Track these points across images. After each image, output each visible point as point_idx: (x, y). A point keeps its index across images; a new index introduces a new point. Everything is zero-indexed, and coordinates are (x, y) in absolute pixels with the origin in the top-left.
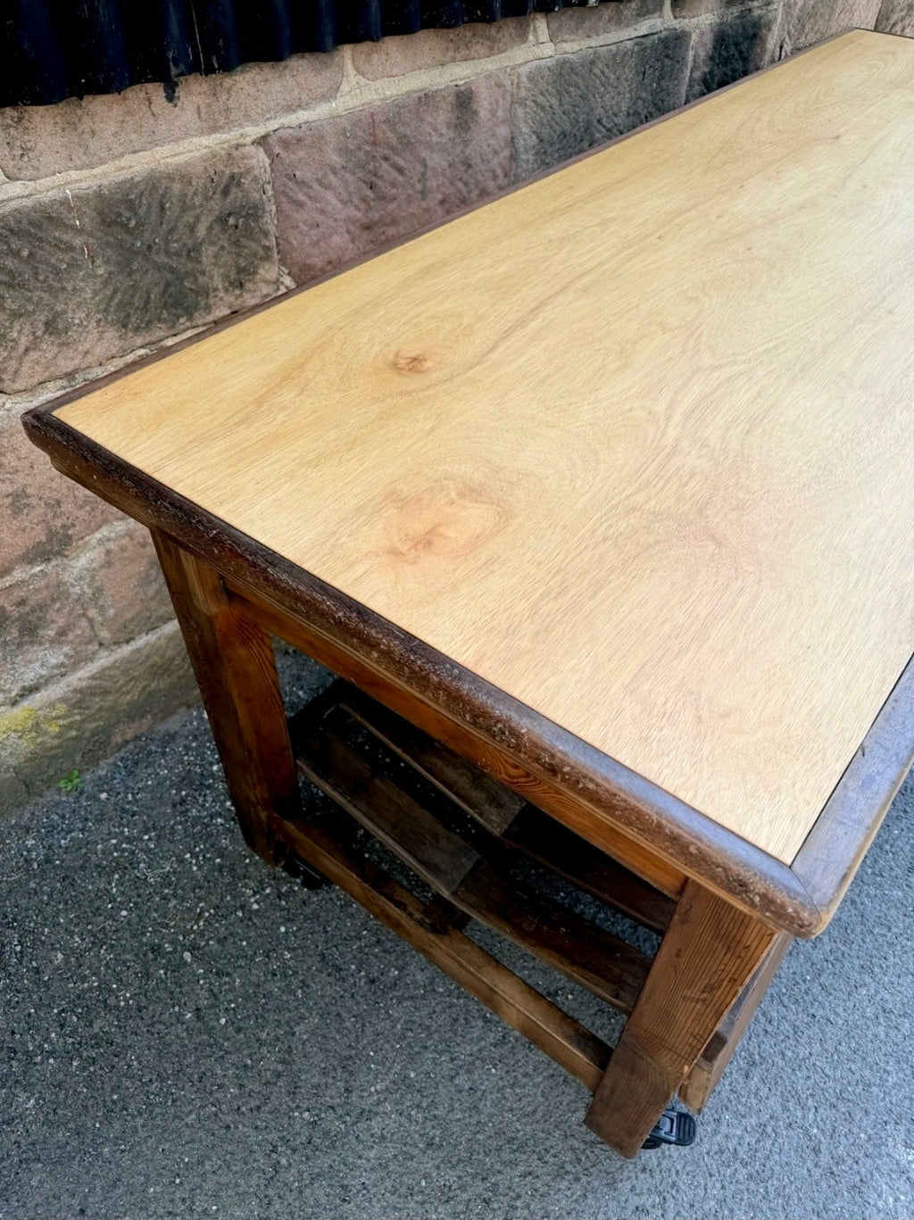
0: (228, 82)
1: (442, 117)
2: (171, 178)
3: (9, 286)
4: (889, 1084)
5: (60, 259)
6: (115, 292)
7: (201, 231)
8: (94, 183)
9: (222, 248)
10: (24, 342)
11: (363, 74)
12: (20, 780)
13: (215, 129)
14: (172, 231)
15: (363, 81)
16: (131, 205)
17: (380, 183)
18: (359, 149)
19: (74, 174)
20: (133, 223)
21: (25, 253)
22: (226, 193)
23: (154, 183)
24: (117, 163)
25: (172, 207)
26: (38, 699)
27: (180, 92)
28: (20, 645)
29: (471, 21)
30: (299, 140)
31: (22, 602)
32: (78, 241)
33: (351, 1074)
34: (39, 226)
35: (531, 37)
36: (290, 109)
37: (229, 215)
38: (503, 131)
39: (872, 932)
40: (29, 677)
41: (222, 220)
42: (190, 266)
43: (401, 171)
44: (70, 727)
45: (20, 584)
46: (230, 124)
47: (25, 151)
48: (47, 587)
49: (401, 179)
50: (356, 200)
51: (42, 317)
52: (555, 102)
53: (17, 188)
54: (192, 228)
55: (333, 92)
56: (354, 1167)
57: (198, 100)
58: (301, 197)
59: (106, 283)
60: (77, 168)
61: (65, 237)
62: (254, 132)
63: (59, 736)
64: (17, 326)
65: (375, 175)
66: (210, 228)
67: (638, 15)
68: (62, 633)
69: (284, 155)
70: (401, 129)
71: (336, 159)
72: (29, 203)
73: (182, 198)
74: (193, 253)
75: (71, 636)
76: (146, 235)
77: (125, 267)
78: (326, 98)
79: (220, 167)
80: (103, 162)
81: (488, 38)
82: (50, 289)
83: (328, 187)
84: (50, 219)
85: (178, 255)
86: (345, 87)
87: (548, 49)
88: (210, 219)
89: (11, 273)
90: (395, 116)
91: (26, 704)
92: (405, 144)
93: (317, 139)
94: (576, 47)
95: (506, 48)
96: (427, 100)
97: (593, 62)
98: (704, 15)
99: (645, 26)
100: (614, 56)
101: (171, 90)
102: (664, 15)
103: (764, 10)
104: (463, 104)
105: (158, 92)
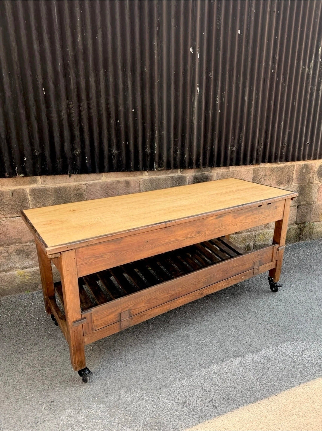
0: (80, 176)
1: (123, 185)
2: (68, 187)
3: (38, 198)
4: (131, 381)
5: (47, 196)
6: (55, 202)
7: (72, 196)
8: (55, 186)
9: (75, 199)
10: (38, 206)
11: (106, 177)
12: (18, 287)
13: (77, 182)
14: (66, 195)
15: (106, 178)
16: (60, 190)
17: (108, 193)
18: (104, 188)
19: (52, 185)
20: (60, 192)
21: (41, 194)
22: (77, 191)
23: (64, 187)
24: (59, 184)
25: (67, 192)
26: (25, 270)
28: (25, 258)
29: (128, 171)
30: (92, 185)
31: (28, 249)
32: (50, 194)
33: (35, 346)
34: (45, 191)
35: (144, 174)
36: (91, 180)
37: (77, 194)
38: (138, 189)
39: (153, 357)
40: (26, 264)
41: (76, 195)
42: (69, 200)
43: (113, 192)
44: (30, 279)
45: (28, 246)
46: (80, 182)
47: (45, 181)
48: (33, 248)
49: (113, 193)
50: (103, 195)
51: (42, 203)
52: (150, 185)
53: (43, 185)
54: (70, 195)
55: (100, 179)
56: (24, 358)
57: (75, 178)
58: (91, 193)
59: (54, 200)
60: (53, 184)
61: (48, 193)
62: (84, 183)
63: (28, 280)
64: (38, 204)
65: (107, 192)
66: (73, 195)
67: (171, 173)
68: (33, 258)
69: (89, 187)
70: (114, 186)
71: (100, 189)
72: (44, 187)
73: (69, 190)
74: (70, 198)
75: (35, 259)
76: (62, 195)
77: (57, 199)
78: (98, 180)
79: (77, 187)
80: (57, 184)
81: (134, 174)
82: (44, 199)
83: (97, 193)
84: (47, 190)
85: (67, 198)
86: (102, 178)
87: (148, 177)
88: (74, 194)
89: (39, 196)
90: (112, 184)
91: (23, 270)
92: (114, 188)
93: (96, 185)
94: (155, 177)
95: (138, 176)
96: (119, 182)
97: (159, 179)
98: (190, 174)
99: (173, 175)
100: (165, 179)
101: (70, 176)
102: (178, 173)
103: (209, 174)
104: (127, 183)
105: (68, 176)
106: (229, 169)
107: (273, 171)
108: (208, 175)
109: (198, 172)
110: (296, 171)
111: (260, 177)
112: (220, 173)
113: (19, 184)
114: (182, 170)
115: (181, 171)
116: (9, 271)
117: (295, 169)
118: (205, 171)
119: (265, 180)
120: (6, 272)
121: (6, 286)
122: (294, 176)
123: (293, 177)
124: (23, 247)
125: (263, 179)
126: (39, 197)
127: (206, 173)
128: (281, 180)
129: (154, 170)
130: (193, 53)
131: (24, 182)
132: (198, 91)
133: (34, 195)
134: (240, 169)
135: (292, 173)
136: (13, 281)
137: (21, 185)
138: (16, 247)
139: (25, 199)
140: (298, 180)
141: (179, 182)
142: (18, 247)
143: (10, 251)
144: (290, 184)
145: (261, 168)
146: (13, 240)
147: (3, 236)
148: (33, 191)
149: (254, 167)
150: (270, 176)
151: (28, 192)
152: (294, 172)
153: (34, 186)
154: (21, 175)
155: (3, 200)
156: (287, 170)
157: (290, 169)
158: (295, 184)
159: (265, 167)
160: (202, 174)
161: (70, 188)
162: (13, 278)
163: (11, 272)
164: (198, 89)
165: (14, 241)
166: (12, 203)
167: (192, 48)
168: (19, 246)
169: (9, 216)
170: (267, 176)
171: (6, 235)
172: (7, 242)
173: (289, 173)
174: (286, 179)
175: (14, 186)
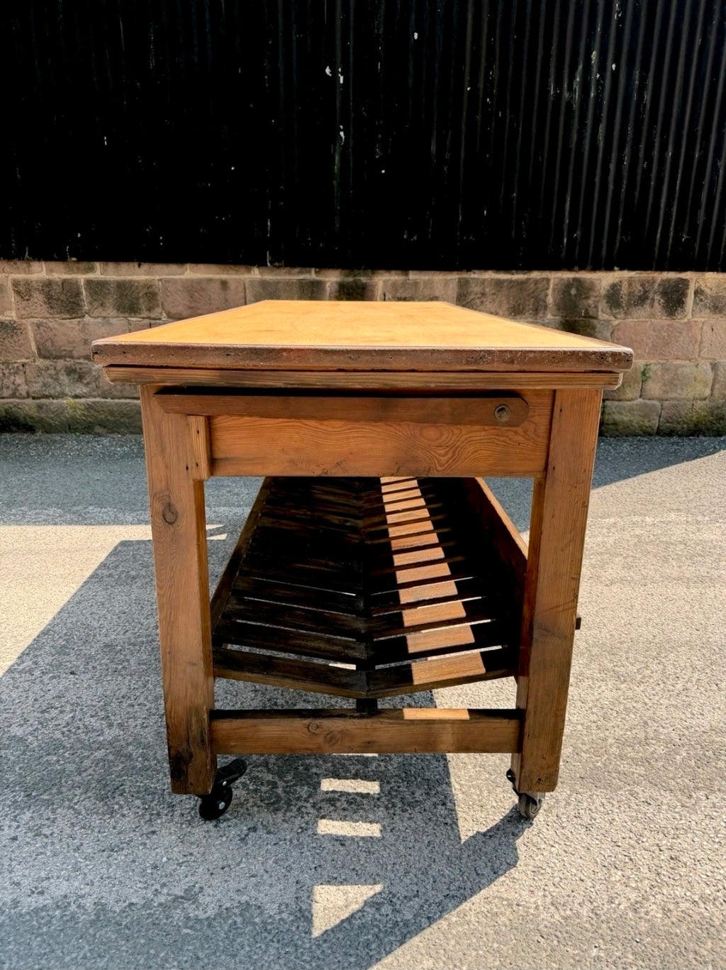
0: (153, 266)
1: (216, 286)
2: (135, 282)
6: (118, 302)
7: (141, 295)
8: (118, 279)
9: (146, 301)
10: (95, 306)
11: (192, 271)
12: (68, 423)
13: (148, 275)
14: (133, 293)
15: (191, 273)
16: (124, 285)
17: (194, 297)
18: (188, 288)
20: (124, 289)
21: (100, 288)
22: (148, 288)
23: (130, 281)
24: (124, 277)
25: (134, 288)
26: (77, 400)
27: (141, 266)
28: (77, 381)
30: (170, 282)
31: (81, 369)
32: (112, 289)
34: (104, 284)
35: (252, 272)
36: (170, 274)
37: (149, 293)
38: (242, 296)
40: (78, 391)
41: (146, 294)
42: (137, 302)
43: (202, 296)
44: (84, 415)
45: (81, 363)
46: (153, 275)
47: (106, 270)
48: (87, 368)
49: (202, 298)
50: (186, 300)
51: (101, 302)
52: (261, 291)
53: (102, 276)
54: (138, 293)
55: (183, 274)
57: (146, 268)
58: (170, 295)
59: (116, 300)
60: (115, 276)
61: (109, 288)
62: (157, 277)
63: (80, 416)
64: (96, 302)
65: (193, 295)
67: (298, 273)
68: (88, 384)
69: (165, 284)
70: (202, 286)
71: (181, 289)
72: (104, 279)
73: (137, 286)
74: (138, 299)
75: (90, 386)
76: (127, 292)
77: (120, 297)
78: (180, 274)
79: (148, 283)
80: (121, 275)
81: (235, 269)
82: (104, 297)
83: (178, 294)
84: (107, 283)
85: (134, 299)
86: (186, 273)
87: (259, 276)
88: (143, 293)
89: (96, 291)
90: (199, 282)
91: (75, 400)
92: (203, 290)
93: (175, 282)
94: (271, 277)
95: (242, 274)
96: (210, 280)
97: (278, 282)
98: (332, 278)
99: (301, 277)
100: (288, 283)
101: (139, 266)
102: (312, 275)
103: (369, 281)
104: (224, 284)
105: (136, 264)
106: (407, 275)
107: (501, 287)
108: (366, 283)
109: (347, 276)
110: (554, 290)
111: (472, 297)
112: (390, 282)
113: (71, 271)
114: (317, 270)
115: (316, 272)
116: (57, 397)
117: (551, 286)
118: (360, 276)
119: (482, 302)
120: (53, 399)
121: (52, 418)
122: (550, 300)
123: (545, 302)
124: (74, 365)
125: (478, 301)
126: (96, 293)
127: (363, 279)
128: (519, 305)
129: (267, 265)
130: (330, 75)
131: (78, 269)
132: (342, 138)
133: (90, 289)
134: (430, 277)
135: (543, 293)
136: (61, 413)
137: (74, 273)
138: (66, 363)
139: (78, 294)
140: (559, 310)
141: (312, 292)
142: (68, 364)
143: (58, 368)
144: (541, 315)
145: (474, 279)
146: (62, 351)
147: (50, 343)
148: (89, 283)
149: (457, 276)
150: (495, 297)
151: (82, 284)
152: (550, 292)
153: (91, 276)
154: (74, 259)
155: (50, 293)
156: (532, 286)
157: (540, 286)
158: (552, 317)
159: (483, 277)
160: (355, 281)
161: (138, 282)
162: (62, 409)
163: (60, 401)
164: (342, 134)
165: (64, 353)
166: (62, 299)
167: (330, 68)
168: (69, 362)
169: (58, 316)
170: (486, 295)
171: (52, 342)
172: (54, 353)
173: (535, 293)
174: (529, 305)
175: (66, 273)
